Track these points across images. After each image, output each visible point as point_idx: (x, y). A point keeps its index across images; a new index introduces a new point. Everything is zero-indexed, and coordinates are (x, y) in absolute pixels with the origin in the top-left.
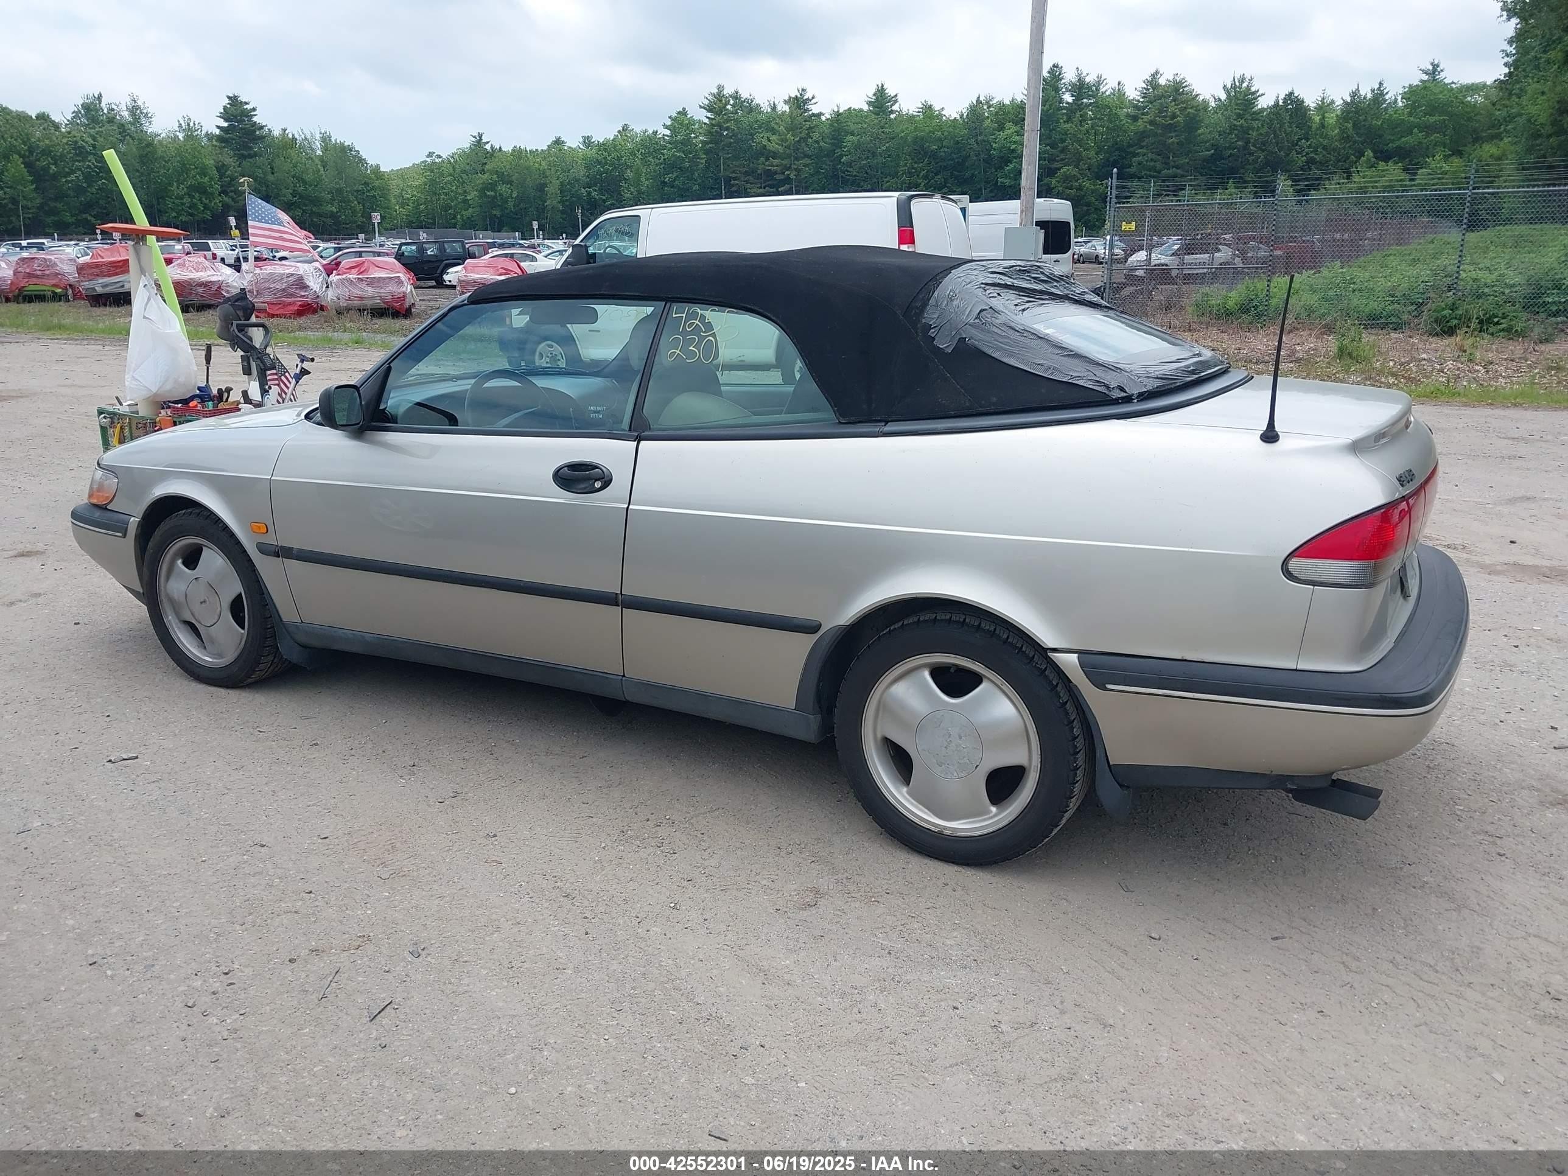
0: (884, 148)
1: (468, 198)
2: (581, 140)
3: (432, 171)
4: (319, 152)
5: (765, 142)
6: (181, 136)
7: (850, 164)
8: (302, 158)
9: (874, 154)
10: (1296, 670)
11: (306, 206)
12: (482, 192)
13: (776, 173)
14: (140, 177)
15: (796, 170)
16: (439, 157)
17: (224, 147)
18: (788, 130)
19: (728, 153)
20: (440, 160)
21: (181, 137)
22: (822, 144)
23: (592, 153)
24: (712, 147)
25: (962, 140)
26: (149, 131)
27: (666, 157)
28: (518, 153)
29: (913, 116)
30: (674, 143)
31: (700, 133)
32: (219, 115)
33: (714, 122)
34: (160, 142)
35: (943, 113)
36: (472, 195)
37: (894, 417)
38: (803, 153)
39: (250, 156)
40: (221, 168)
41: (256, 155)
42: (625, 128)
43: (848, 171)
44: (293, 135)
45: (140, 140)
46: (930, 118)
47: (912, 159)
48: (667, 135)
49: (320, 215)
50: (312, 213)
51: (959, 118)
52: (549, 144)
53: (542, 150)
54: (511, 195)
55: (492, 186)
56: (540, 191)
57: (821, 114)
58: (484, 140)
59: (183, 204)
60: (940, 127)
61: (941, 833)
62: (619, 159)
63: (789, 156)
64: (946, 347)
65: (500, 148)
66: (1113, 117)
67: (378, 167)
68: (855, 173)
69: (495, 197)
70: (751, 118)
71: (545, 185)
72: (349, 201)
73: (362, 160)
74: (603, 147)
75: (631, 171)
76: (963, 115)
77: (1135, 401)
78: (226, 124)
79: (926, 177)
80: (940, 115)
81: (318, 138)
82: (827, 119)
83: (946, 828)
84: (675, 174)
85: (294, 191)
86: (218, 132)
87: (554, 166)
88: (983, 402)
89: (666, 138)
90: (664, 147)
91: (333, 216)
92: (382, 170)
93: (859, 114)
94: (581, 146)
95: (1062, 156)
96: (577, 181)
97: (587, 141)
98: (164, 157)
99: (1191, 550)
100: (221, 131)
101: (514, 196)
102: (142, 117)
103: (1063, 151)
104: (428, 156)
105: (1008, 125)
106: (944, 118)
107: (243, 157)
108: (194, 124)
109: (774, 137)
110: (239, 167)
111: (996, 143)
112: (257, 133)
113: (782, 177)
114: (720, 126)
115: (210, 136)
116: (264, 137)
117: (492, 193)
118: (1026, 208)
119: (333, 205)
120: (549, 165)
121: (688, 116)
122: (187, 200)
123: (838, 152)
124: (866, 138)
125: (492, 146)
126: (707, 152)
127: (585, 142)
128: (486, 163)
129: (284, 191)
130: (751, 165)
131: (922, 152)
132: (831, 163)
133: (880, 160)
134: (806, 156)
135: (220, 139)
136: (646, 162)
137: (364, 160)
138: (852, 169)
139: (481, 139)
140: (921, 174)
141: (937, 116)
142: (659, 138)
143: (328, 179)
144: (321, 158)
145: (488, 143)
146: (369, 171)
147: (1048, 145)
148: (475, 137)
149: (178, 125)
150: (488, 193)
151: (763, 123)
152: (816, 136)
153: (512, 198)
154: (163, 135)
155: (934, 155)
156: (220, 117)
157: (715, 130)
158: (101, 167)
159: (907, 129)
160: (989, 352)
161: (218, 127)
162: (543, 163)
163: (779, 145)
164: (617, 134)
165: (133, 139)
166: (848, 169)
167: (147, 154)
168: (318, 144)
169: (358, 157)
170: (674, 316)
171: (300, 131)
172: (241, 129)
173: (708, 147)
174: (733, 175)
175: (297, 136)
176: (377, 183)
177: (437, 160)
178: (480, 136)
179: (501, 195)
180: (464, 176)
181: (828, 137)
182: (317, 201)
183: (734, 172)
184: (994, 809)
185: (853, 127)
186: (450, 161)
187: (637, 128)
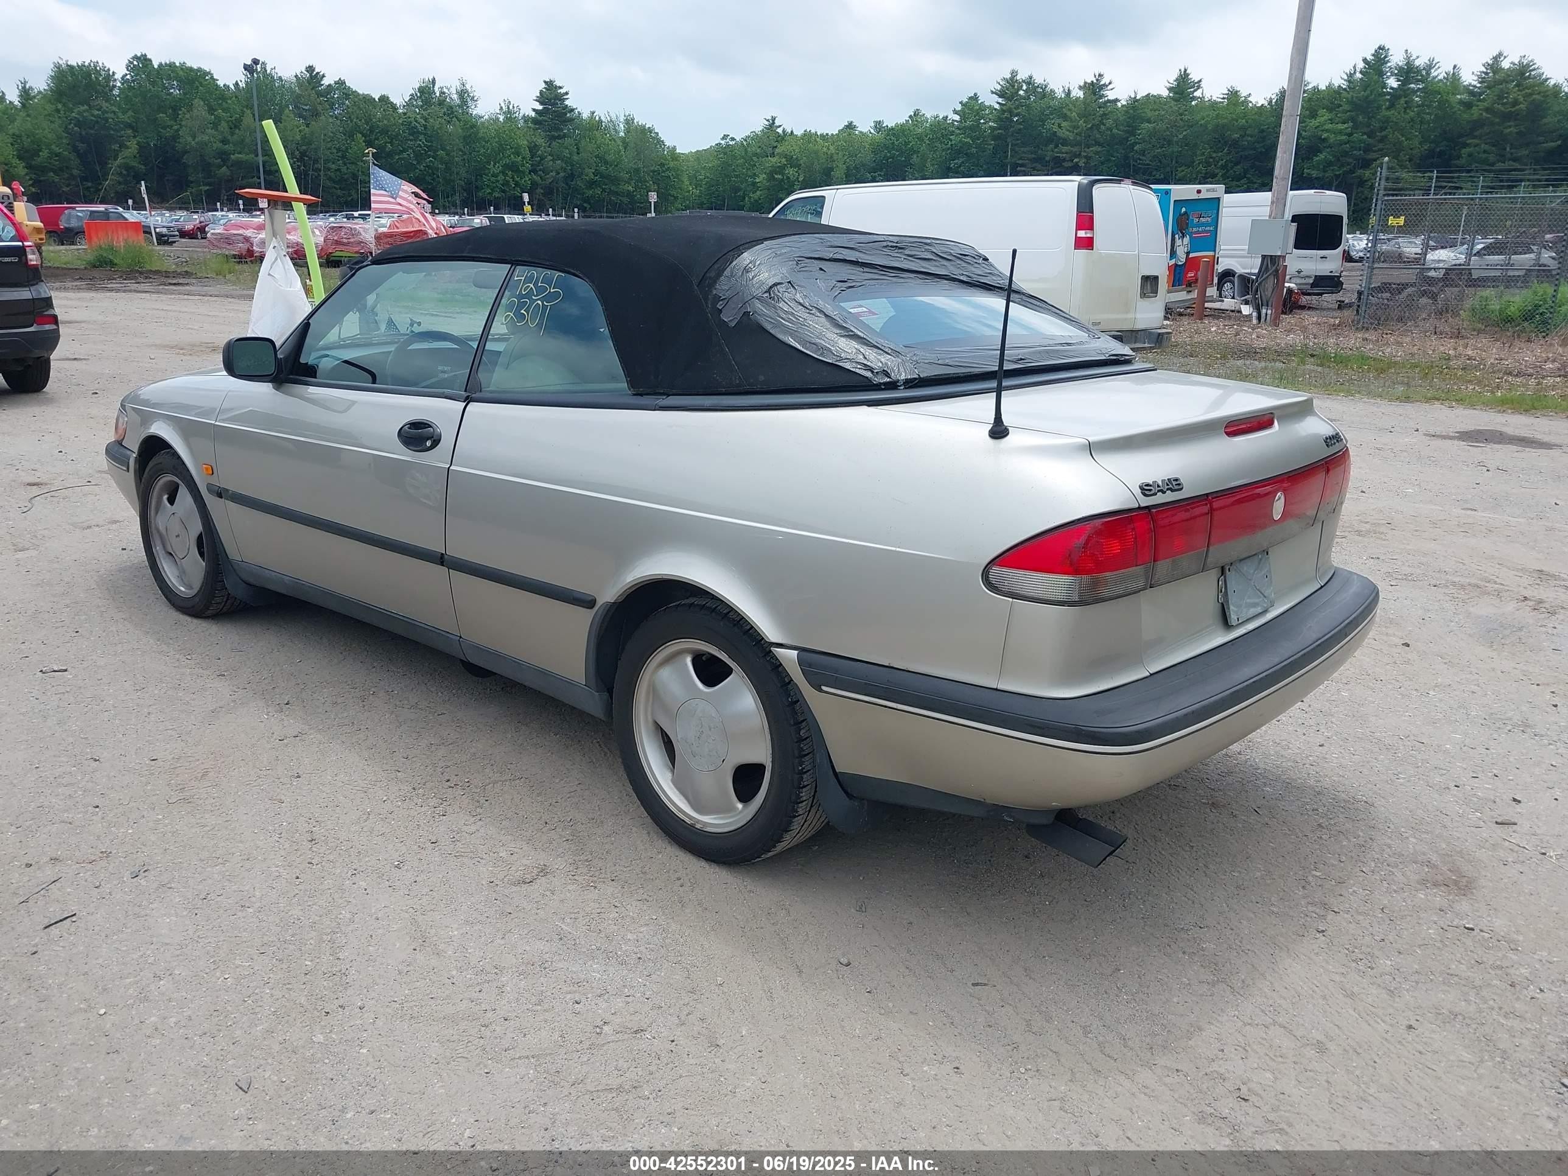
0: (1181, 136)
1: (757, 181)
2: (873, 125)
3: (725, 154)
4: (622, 134)
5: (1055, 128)
6: (501, 118)
7: (1143, 152)
8: (605, 139)
9: (1170, 143)
10: (996, 689)
11: (606, 185)
12: (771, 176)
13: (1064, 160)
14: (462, 156)
15: (1086, 157)
16: (733, 139)
17: (537, 129)
18: (1080, 116)
19: (1018, 140)
20: (734, 142)
21: (501, 120)
22: (1115, 131)
23: (879, 137)
24: (1001, 133)
25: (1268, 128)
26: (474, 113)
27: (953, 142)
28: (808, 136)
29: (1216, 103)
30: (962, 129)
31: (990, 119)
32: (535, 98)
33: (1004, 108)
34: (482, 123)
35: (1249, 99)
36: (761, 178)
37: (674, 391)
38: (1095, 140)
39: (559, 137)
40: (533, 148)
41: (564, 136)
42: (917, 113)
43: (1140, 160)
44: (600, 118)
45: (466, 122)
46: (1234, 104)
47: (1211, 148)
48: (956, 121)
49: (617, 194)
50: (611, 192)
51: (1266, 104)
52: (841, 128)
53: (832, 135)
54: (798, 178)
55: (781, 169)
56: (826, 175)
57: (1117, 100)
58: (777, 123)
59: (498, 181)
60: (1245, 115)
61: (692, 826)
62: (906, 144)
63: (1079, 144)
64: (731, 321)
65: (792, 132)
66: (1443, 103)
67: (674, 148)
68: (1148, 162)
69: (782, 180)
70: (1043, 103)
71: (832, 169)
72: (646, 181)
73: (660, 142)
74: (891, 131)
75: (918, 156)
76: (1271, 101)
77: (902, 388)
78: (540, 107)
79: (1223, 167)
80: (1246, 102)
81: (622, 120)
82: (1123, 106)
83: (698, 821)
84: (961, 160)
85: (596, 170)
86: (533, 114)
87: (842, 150)
88: (752, 380)
89: (956, 123)
90: (952, 133)
91: (629, 194)
92: (678, 151)
93: (1158, 101)
94: (872, 131)
95: (1381, 146)
96: (863, 165)
97: (878, 125)
98: (485, 138)
99: (898, 549)
100: (536, 113)
101: (801, 179)
102: (469, 100)
103: (1382, 140)
104: (723, 139)
105: (1321, 112)
106: (1250, 105)
107: (553, 138)
108: (513, 107)
109: (1064, 124)
110: (549, 147)
111: (1306, 132)
112: (568, 115)
113: (1070, 164)
114: (1010, 111)
115: (526, 119)
116: (574, 120)
117: (780, 177)
118: (1278, 199)
119: (629, 183)
120: (838, 149)
121: (980, 102)
122: (501, 177)
123: (1132, 139)
124: (1162, 126)
125: (784, 129)
126: (995, 138)
127: (876, 127)
128: (776, 147)
129: (587, 170)
130: (1040, 152)
131: (1222, 142)
132: (1123, 152)
133: (1176, 149)
134: (1098, 143)
135: (535, 121)
136: (933, 148)
137: (663, 141)
138: (1144, 158)
139: (774, 123)
140: (1220, 164)
141: (1243, 102)
142: (949, 124)
143: (628, 160)
144: (623, 140)
145: (780, 126)
146: (666, 152)
147: (1365, 133)
148: (768, 120)
149: (499, 108)
150: (776, 176)
151: (1055, 109)
152: (1109, 122)
153: (799, 182)
154: (486, 117)
155: (1235, 144)
156: (536, 100)
157: (1004, 117)
158: (430, 146)
159: (1208, 116)
160: (768, 327)
161: (534, 110)
162: (831, 148)
163: (1070, 131)
164: (908, 119)
165: (459, 120)
166: (1141, 157)
167: (471, 135)
168: (622, 126)
169: (657, 139)
170: (516, 279)
171: (606, 114)
172: (554, 111)
173: (996, 132)
174: (1020, 162)
175: (603, 119)
176: (672, 164)
177: (731, 143)
178: (774, 119)
179: (788, 178)
180: (755, 159)
181: (1123, 125)
182: (615, 181)
183: (1021, 159)
184: (740, 806)
185: (1149, 114)
186: (743, 144)
187: (929, 113)
